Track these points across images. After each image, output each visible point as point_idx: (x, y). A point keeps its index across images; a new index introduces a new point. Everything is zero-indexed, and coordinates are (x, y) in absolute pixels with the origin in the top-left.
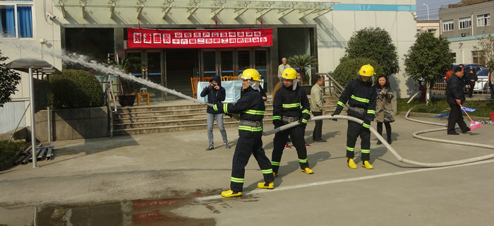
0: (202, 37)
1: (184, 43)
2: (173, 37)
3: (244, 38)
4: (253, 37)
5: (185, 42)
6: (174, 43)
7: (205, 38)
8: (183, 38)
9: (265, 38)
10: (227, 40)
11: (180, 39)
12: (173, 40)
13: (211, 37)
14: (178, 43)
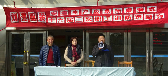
0: (80, 15)
1: (60, 22)
2: (48, 15)
3: (133, 14)
4: (146, 12)
5: (62, 21)
6: (50, 22)
7: (84, 16)
8: (59, 16)
9: (163, 14)
10: (110, 19)
11: (56, 17)
12: (49, 19)
13: (91, 15)
14: (54, 22)
